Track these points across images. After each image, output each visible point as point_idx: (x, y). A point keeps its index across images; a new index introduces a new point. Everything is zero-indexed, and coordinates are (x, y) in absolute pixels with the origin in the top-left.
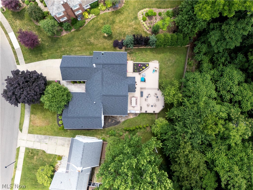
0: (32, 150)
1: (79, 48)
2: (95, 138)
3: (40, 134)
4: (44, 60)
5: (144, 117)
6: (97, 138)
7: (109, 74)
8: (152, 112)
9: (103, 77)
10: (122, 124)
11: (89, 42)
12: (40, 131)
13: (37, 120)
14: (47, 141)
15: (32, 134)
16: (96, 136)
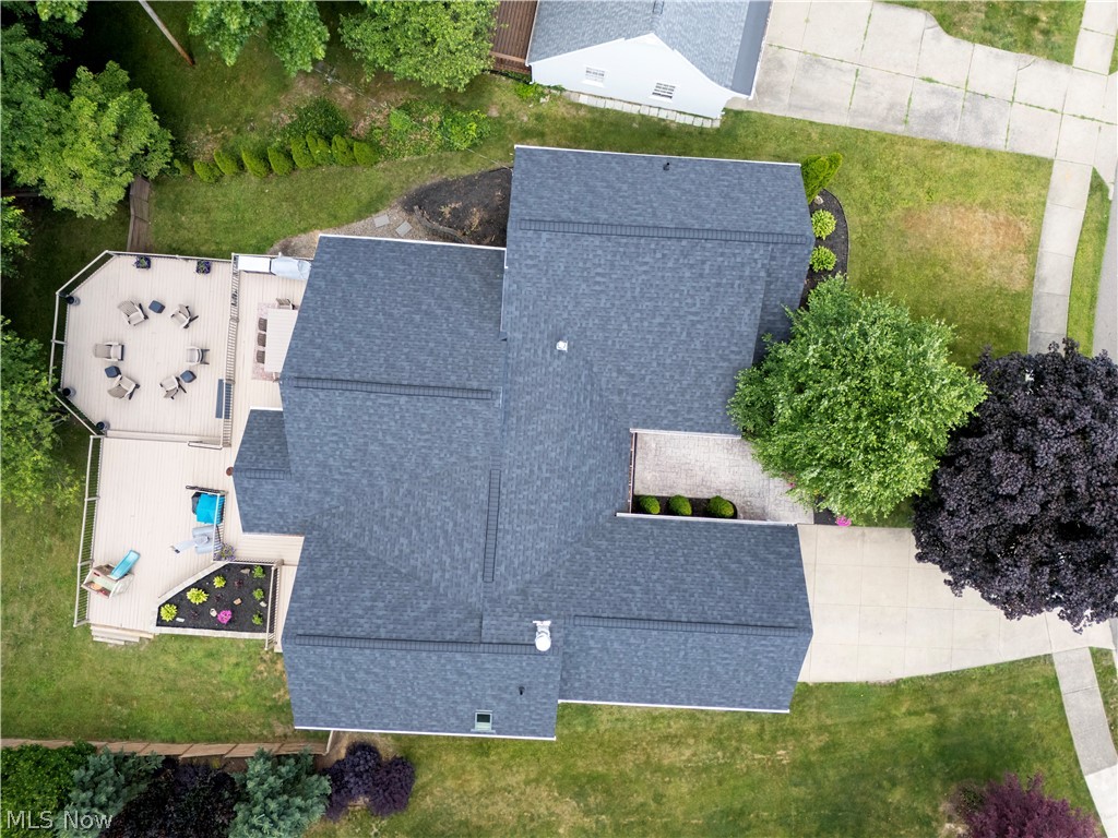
0: (1027, 46)
1: (666, 762)
2: (583, 100)
3: (969, 151)
4: (922, 677)
5: (227, 231)
6: (574, 98)
7: (441, 563)
8: (159, 263)
9: (482, 541)
10: (389, 188)
11: (591, 800)
12: (972, 175)
13: (987, 253)
14: (925, 102)
15: (1027, 151)
16: (582, 113)
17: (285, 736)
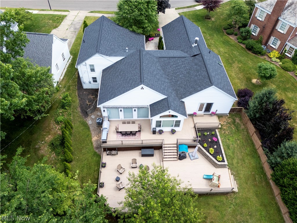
0: (63, 19)
7: (184, 67)
8: (102, 180)
10: (80, 122)
11: (231, 62)
14: (72, 30)
15: (84, 19)
17: (244, 125)
